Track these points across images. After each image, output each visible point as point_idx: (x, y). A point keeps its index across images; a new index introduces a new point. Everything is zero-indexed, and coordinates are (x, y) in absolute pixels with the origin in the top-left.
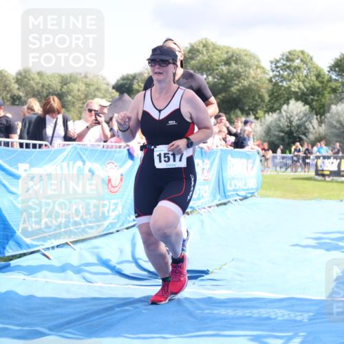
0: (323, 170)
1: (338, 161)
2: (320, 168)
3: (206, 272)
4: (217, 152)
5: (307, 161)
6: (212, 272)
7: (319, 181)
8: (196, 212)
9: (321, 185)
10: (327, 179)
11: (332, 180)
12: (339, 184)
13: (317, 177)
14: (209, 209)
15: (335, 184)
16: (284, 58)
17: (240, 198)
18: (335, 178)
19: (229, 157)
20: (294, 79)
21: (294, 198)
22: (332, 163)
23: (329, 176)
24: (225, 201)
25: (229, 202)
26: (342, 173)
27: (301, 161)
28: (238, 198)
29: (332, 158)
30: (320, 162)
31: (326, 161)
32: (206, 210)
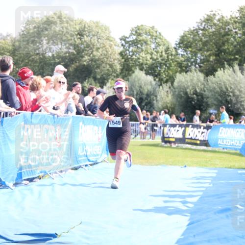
0: (169, 137)
1: (183, 129)
2: (166, 136)
3: (54, 236)
4: (69, 119)
5: (155, 128)
6: (60, 236)
7: (166, 147)
8: (47, 177)
9: (167, 151)
10: (173, 145)
11: (177, 147)
12: (184, 150)
13: (163, 143)
14: (60, 173)
15: (180, 151)
16: (134, 33)
17: (91, 163)
18: (180, 145)
19: (81, 123)
20: (143, 53)
21: (142, 164)
22: (178, 131)
23: (174, 142)
24: (76, 166)
25: (80, 166)
26: (187, 140)
27: (149, 128)
28: (88, 163)
29: (178, 126)
30: (166, 129)
31: (172, 129)
32: (57, 175)
